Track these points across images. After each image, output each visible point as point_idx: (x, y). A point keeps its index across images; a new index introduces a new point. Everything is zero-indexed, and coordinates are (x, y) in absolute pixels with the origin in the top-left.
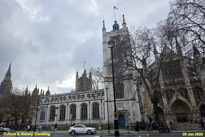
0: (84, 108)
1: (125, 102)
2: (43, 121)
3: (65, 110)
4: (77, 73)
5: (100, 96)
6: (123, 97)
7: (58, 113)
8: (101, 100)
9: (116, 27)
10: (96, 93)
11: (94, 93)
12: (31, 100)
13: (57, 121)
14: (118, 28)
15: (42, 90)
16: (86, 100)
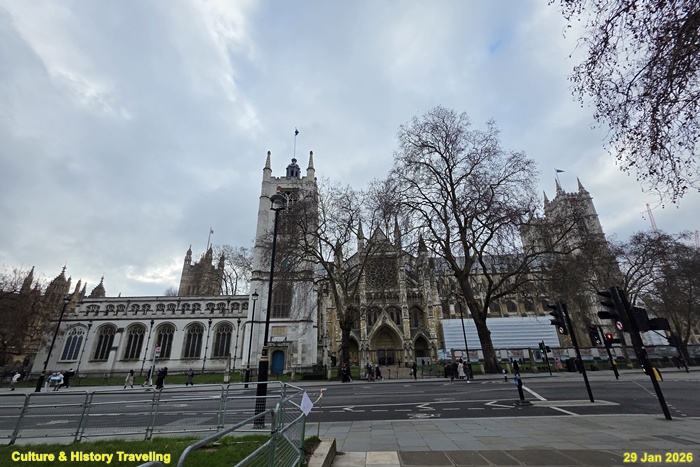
0: (195, 335)
1: (290, 324)
2: (71, 361)
3: (142, 337)
4: (189, 253)
5: (238, 309)
6: (287, 316)
7: (122, 343)
8: (239, 318)
9: (293, 170)
10: (229, 302)
11: (226, 302)
12: (39, 306)
13: (115, 361)
14: (297, 174)
15: (80, 281)
16: (202, 316)
